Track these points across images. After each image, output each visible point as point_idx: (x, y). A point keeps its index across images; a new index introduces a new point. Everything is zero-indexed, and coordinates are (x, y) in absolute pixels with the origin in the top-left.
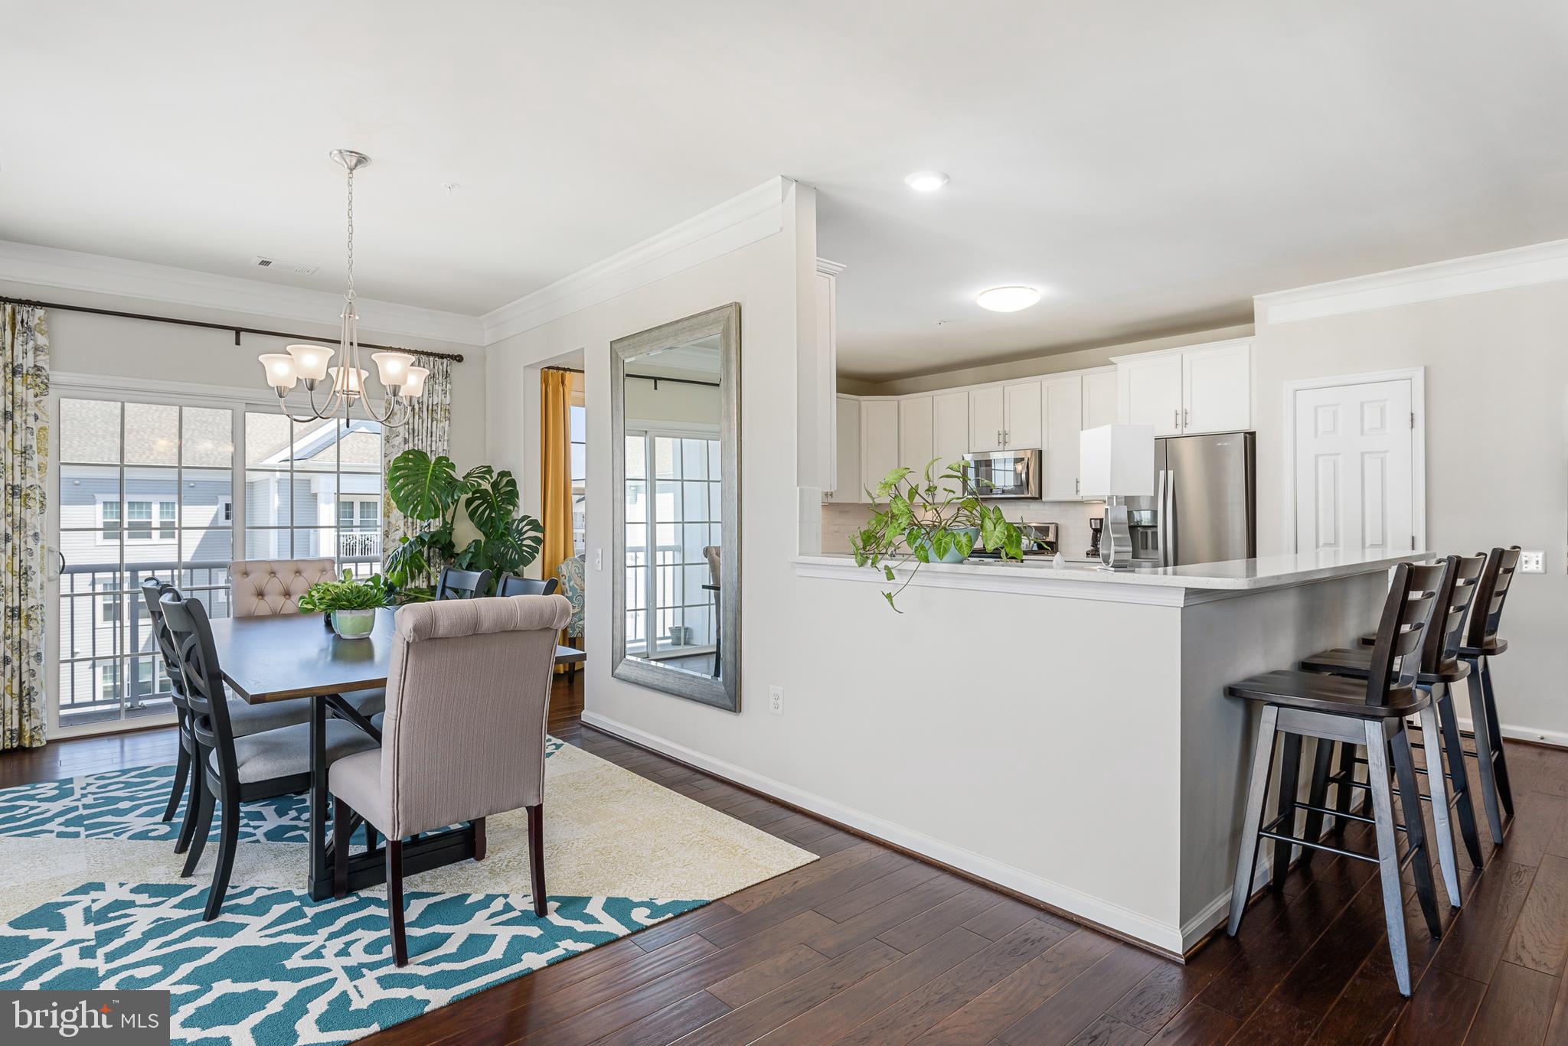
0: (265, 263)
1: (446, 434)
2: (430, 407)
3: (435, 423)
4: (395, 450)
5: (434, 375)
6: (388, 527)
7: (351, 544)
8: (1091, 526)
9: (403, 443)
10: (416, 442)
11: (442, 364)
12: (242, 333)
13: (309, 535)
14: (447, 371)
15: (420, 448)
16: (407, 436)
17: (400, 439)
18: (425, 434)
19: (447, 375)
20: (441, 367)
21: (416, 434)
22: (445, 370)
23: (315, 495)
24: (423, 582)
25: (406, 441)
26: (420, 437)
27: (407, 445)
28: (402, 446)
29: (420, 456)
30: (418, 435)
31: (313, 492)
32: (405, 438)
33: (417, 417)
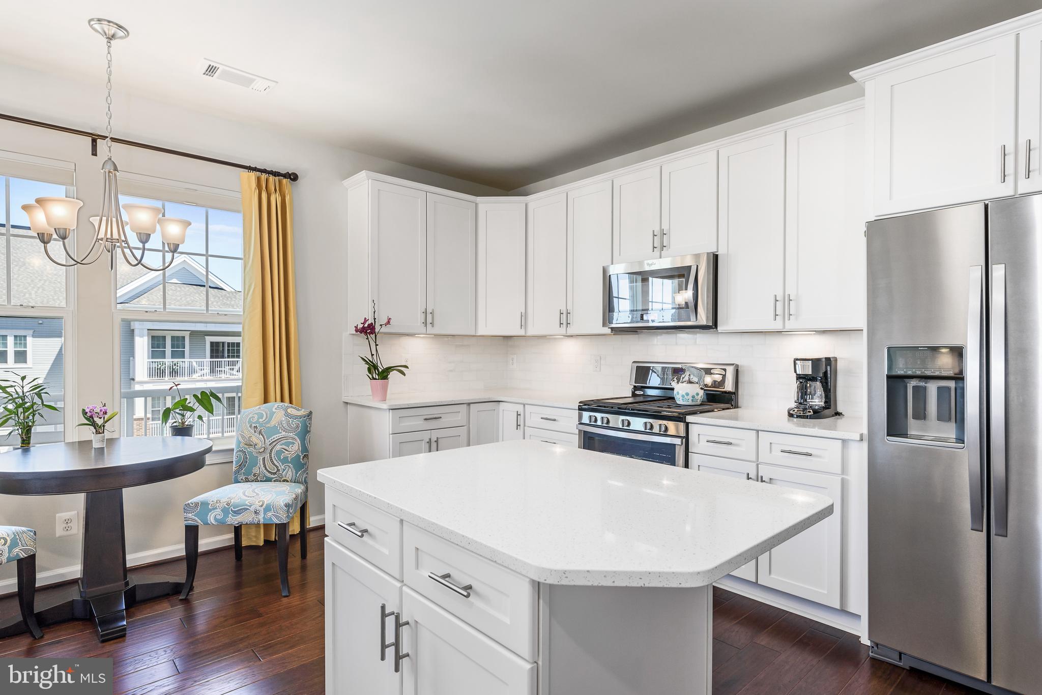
7: (162, 368)
8: (795, 371)
13: (129, 362)
23: (133, 330)
31: (132, 328)
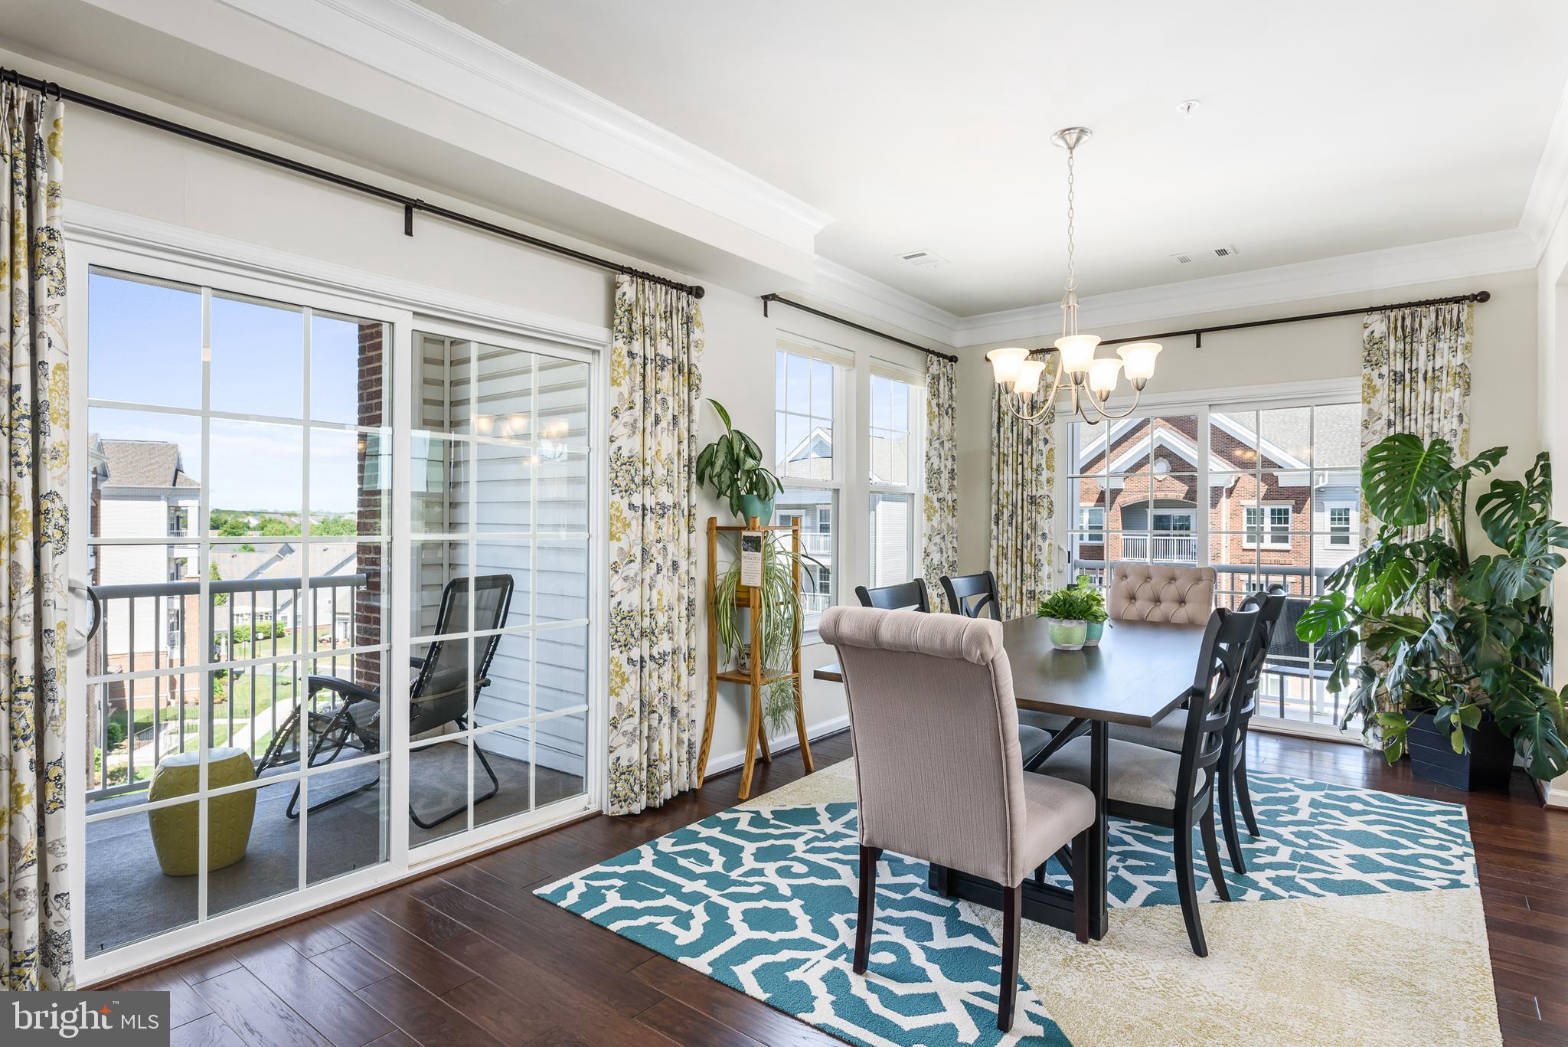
0: (1222, 252)
1: (1455, 408)
2: (1430, 374)
3: (1437, 394)
4: (1376, 437)
5: (1437, 328)
6: (1367, 535)
9: (1386, 427)
10: (1407, 423)
11: (1451, 311)
12: (1202, 334)
14: (1459, 320)
15: (1413, 430)
16: (1392, 417)
17: (1383, 422)
18: (1420, 411)
19: (1458, 325)
20: (1448, 317)
21: (1406, 413)
22: (1455, 319)
24: (1417, 608)
25: (1390, 424)
26: (1413, 416)
27: (1392, 429)
28: (1385, 431)
29: (1411, 441)
30: (1410, 415)
32: (1389, 421)
33: (1407, 390)
